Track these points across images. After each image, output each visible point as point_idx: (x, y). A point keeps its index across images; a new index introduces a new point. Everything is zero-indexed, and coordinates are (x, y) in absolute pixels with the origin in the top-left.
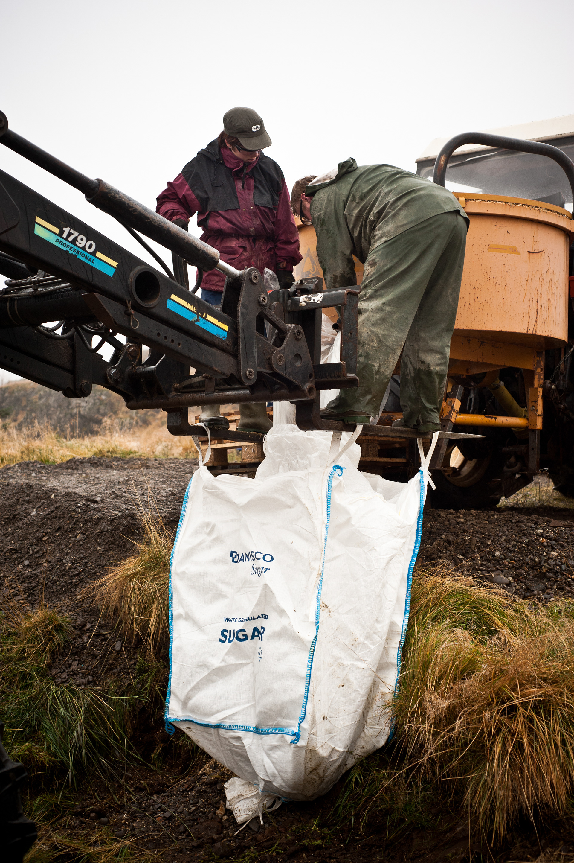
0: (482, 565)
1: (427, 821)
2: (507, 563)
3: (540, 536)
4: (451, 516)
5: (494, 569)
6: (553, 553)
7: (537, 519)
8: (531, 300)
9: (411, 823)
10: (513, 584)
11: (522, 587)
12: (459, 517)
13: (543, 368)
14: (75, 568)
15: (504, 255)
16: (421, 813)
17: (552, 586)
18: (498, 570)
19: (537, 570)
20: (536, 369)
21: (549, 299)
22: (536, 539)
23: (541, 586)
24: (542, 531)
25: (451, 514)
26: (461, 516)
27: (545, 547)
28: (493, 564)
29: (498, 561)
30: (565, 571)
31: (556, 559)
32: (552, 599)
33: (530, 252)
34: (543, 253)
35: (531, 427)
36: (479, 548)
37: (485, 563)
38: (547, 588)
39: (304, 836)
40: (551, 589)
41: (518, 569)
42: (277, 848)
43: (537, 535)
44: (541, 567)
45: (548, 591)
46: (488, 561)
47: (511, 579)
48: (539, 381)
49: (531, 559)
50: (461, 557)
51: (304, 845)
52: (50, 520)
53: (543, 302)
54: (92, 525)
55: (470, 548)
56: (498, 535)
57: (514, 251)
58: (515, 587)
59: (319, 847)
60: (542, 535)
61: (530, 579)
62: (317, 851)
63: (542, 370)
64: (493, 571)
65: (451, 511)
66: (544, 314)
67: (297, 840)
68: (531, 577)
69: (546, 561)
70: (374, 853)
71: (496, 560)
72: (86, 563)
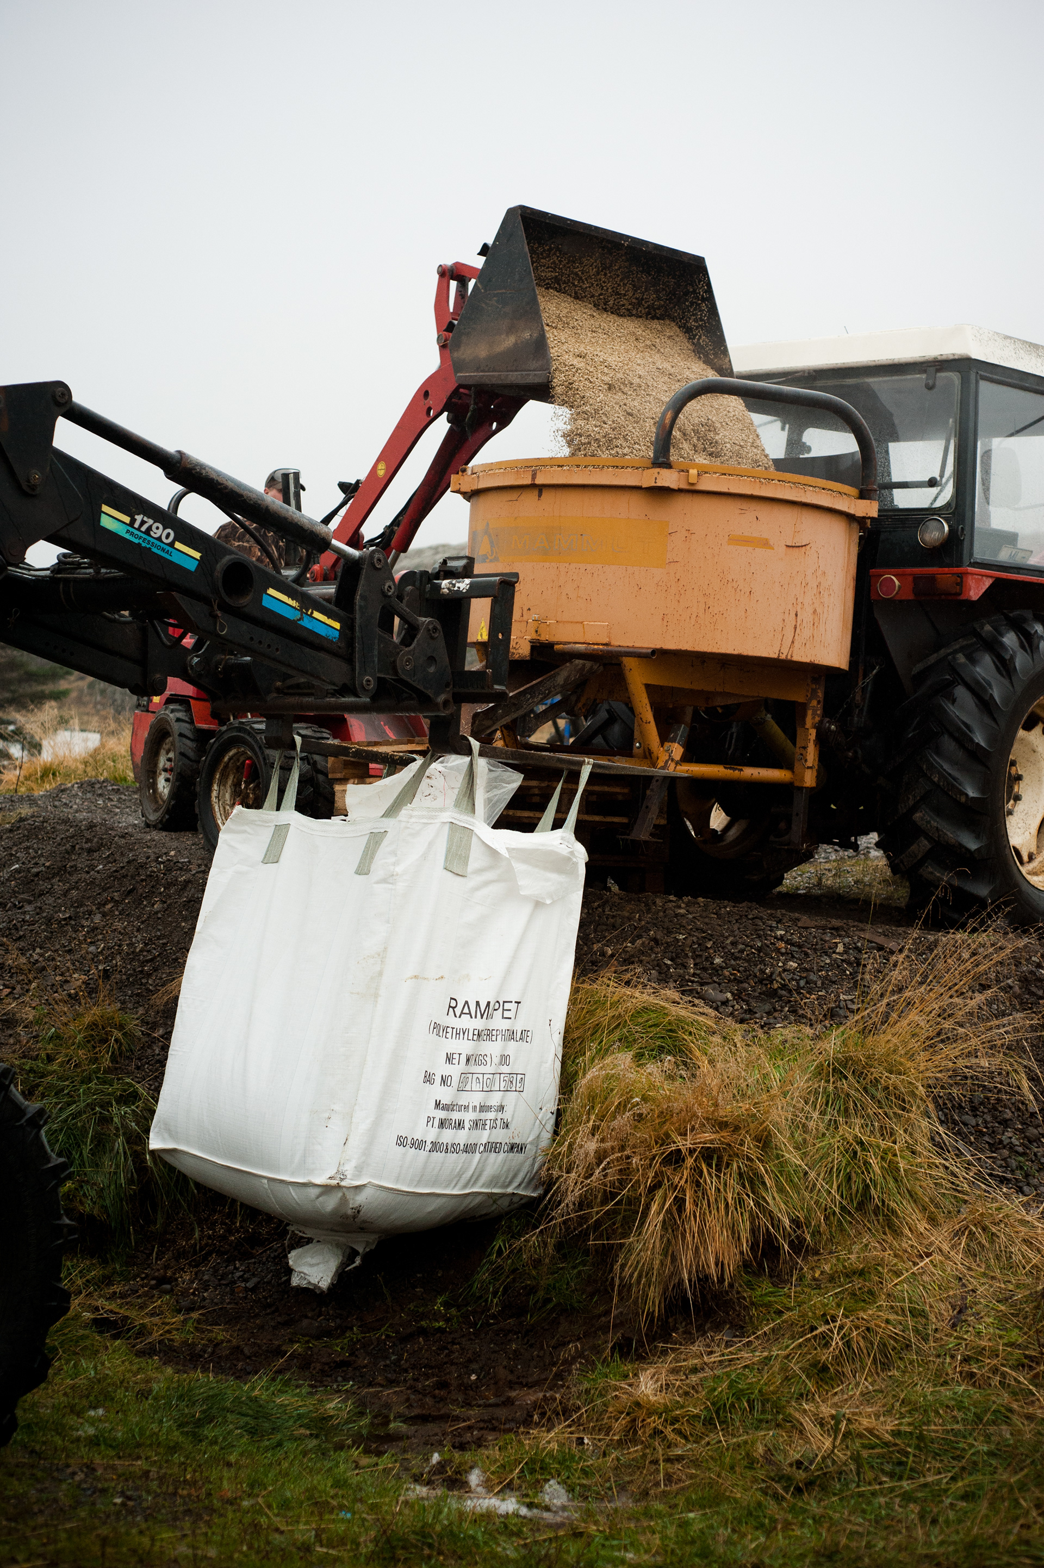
0: (694, 975)
1: (580, 1302)
2: (727, 974)
3: (778, 939)
4: (670, 905)
5: (710, 981)
6: (791, 963)
7: (783, 915)
8: (787, 612)
9: (558, 1304)
10: (731, 1003)
11: (742, 1007)
12: (680, 907)
13: (821, 700)
14: (148, 951)
15: (750, 549)
16: (573, 1291)
17: (782, 1007)
18: (715, 982)
19: (766, 985)
20: (810, 700)
21: (815, 612)
22: (772, 943)
23: (768, 1007)
24: (783, 933)
25: (671, 901)
26: (683, 905)
27: (782, 954)
28: (710, 974)
29: (717, 971)
30: (802, 988)
31: (793, 972)
32: (778, 1025)
33: (787, 546)
34: (808, 547)
35: (797, 784)
36: (694, 951)
37: (698, 972)
38: (775, 1010)
39: (423, 1316)
40: (782, 1011)
41: (742, 982)
42: (386, 1330)
43: (776, 937)
44: (771, 982)
45: (776, 1014)
46: (704, 969)
47: (729, 995)
48: (813, 718)
49: (761, 970)
50: (669, 962)
51: (422, 1327)
52: (119, 879)
53: (806, 616)
54: (176, 891)
55: (682, 950)
56: (722, 935)
57: (765, 544)
58: (733, 1006)
59: (440, 1330)
60: (781, 938)
61: (754, 997)
62: (438, 1335)
63: (819, 702)
64: (708, 984)
65: (672, 898)
66: (806, 633)
67: (415, 1321)
68: (757, 994)
69: (780, 974)
70: (510, 1340)
71: (714, 969)
72: (163, 944)
